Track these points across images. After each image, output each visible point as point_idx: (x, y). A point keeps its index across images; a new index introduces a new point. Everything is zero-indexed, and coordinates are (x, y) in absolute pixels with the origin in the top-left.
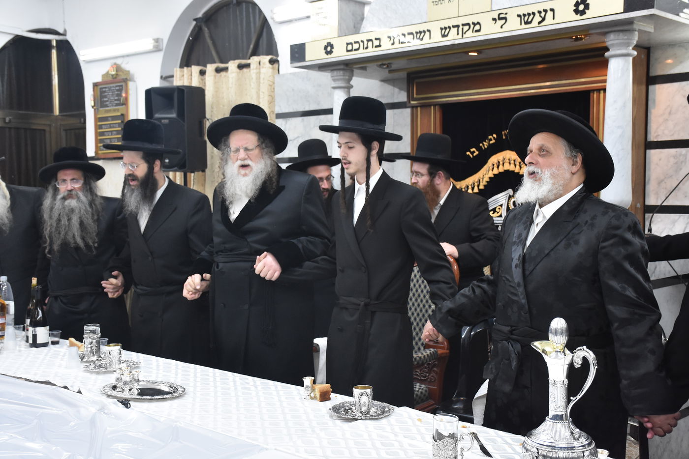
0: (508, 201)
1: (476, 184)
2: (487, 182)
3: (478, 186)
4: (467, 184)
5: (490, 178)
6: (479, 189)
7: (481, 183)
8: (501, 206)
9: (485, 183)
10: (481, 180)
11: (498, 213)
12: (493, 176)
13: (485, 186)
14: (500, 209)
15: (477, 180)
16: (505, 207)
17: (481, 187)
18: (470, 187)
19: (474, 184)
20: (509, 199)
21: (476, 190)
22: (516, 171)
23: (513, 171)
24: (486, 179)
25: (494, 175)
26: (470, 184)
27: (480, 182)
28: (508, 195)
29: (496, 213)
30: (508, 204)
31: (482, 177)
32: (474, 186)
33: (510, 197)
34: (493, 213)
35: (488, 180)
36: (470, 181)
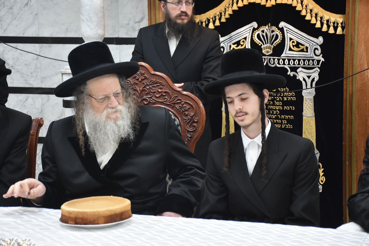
0: (252, 34)
1: (217, 17)
2: (230, 15)
3: (220, 19)
4: (208, 17)
5: (233, 11)
6: (220, 23)
7: (223, 16)
8: (245, 38)
9: (227, 16)
10: (223, 13)
11: (242, 45)
12: (237, 9)
13: (226, 19)
14: (244, 42)
15: (218, 13)
16: (249, 40)
17: (223, 20)
18: (211, 20)
19: (215, 17)
20: (253, 32)
21: (217, 23)
22: (262, 4)
23: (259, 4)
24: (230, 12)
25: (238, 7)
26: (212, 17)
27: (221, 16)
28: (252, 28)
29: (240, 46)
30: (252, 36)
31: (223, 10)
32: (215, 20)
33: (254, 30)
34: (237, 47)
35: (231, 13)
36: (210, 14)
